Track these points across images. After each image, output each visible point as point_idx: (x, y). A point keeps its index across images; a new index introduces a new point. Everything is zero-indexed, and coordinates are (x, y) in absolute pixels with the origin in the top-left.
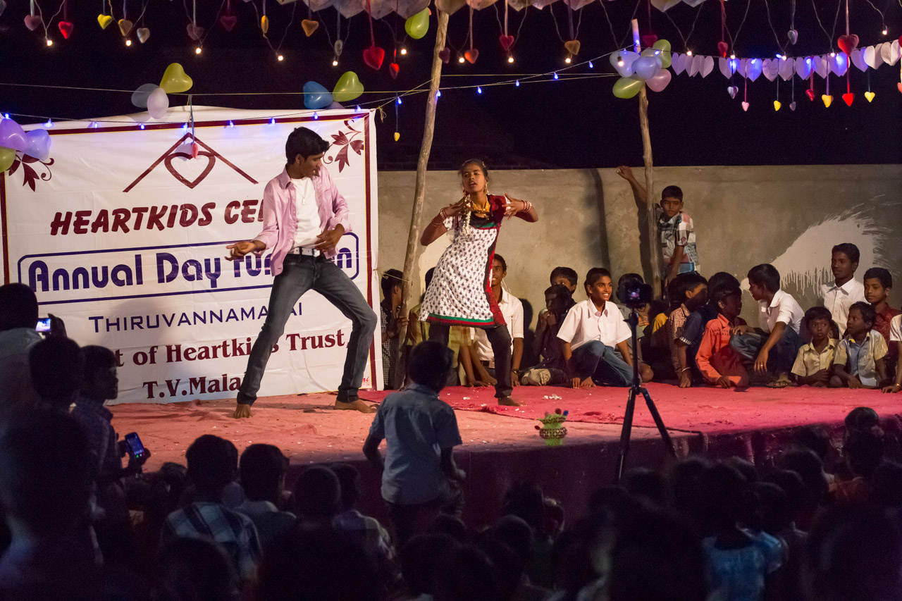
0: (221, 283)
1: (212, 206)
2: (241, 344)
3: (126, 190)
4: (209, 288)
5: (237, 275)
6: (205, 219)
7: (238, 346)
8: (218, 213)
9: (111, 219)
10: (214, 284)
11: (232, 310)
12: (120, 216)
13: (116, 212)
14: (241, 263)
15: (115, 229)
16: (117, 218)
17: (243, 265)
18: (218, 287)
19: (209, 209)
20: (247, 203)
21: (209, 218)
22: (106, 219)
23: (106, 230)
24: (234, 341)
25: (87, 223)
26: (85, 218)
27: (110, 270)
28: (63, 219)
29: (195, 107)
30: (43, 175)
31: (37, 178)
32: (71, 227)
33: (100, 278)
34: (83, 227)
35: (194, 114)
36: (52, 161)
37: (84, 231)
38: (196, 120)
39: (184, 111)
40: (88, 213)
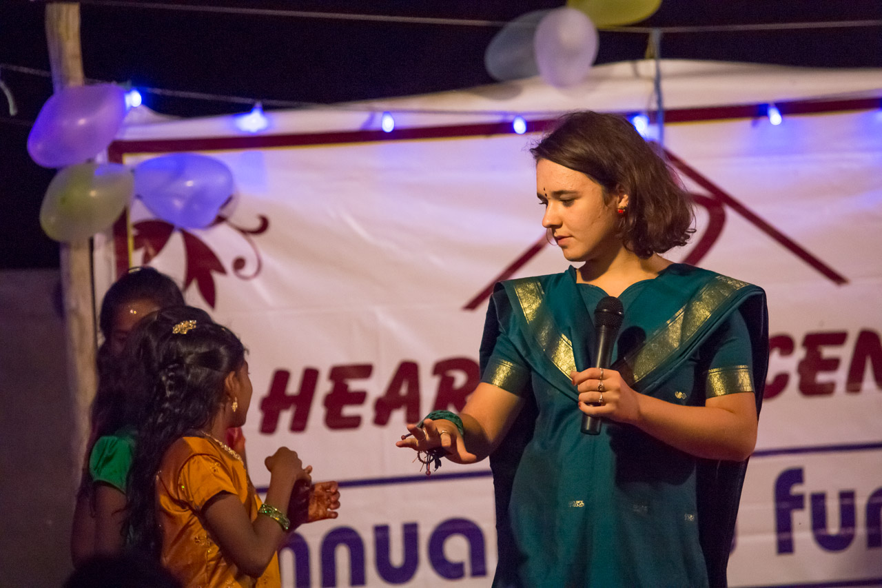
3: (472, 305)
5: (785, 546)
9: (429, 388)
12: (452, 380)
14: (795, 515)
16: (447, 383)
17: (802, 519)
20: (814, 341)
22: (415, 387)
25: (360, 398)
26: (355, 385)
27: (425, 534)
28: (293, 388)
29: (669, 66)
30: (239, 264)
31: (222, 270)
32: (318, 411)
33: (397, 557)
34: (349, 411)
35: (666, 86)
36: (264, 225)
37: (355, 422)
38: (670, 103)
39: (637, 76)
40: (365, 371)
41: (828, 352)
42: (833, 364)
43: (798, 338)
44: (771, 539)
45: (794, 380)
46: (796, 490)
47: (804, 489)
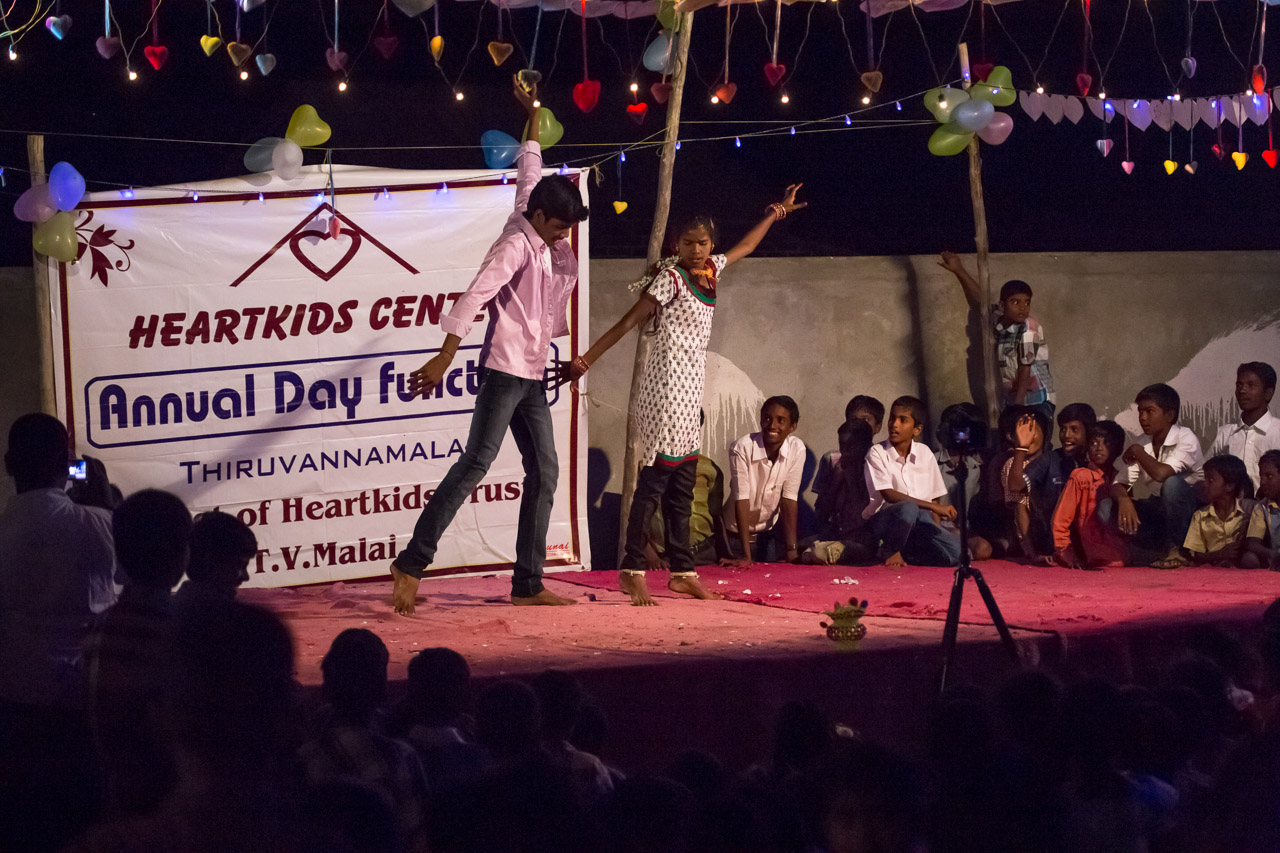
0: (361, 412)
1: (353, 304)
2: (385, 496)
3: (235, 284)
4: (345, 419)
5: (384, 400)
6: (342, 323)
7: (381, 498)
8: (361, 315)
9: (213, 325)
10: (351, 414)
11: (374, 449)
12: (226, 320)
13: (220, 315)
14: (390, 384)
15: (218, 339)
16: (222, 323)
17: (393, 386)
18: (357, 418)
19: (349, 310)
20: (401, 301)
21: (348, 321)
22: (206, 324)
23: (205, 340)
24: (377, 492)
25: (179, 330)
26: (176, 324)
27: (211, 397)
28: (146, 325)
29: (336, 167)
30: (119, 263)
31: (111, 268)
32: (158, 336)
33: (197, 408)
34: (173, 336)
35: (334, 176)
36: (132, 243)
37: (176, 342)
38: (336, 186)
39: (321, 172)
40: (181, 317)
41: (408, 306)
42: (410, 312)
43: (394, 301)
44: (378, 396)
45: (391, 319)
46: (390, 372)
47: (394, 372)
